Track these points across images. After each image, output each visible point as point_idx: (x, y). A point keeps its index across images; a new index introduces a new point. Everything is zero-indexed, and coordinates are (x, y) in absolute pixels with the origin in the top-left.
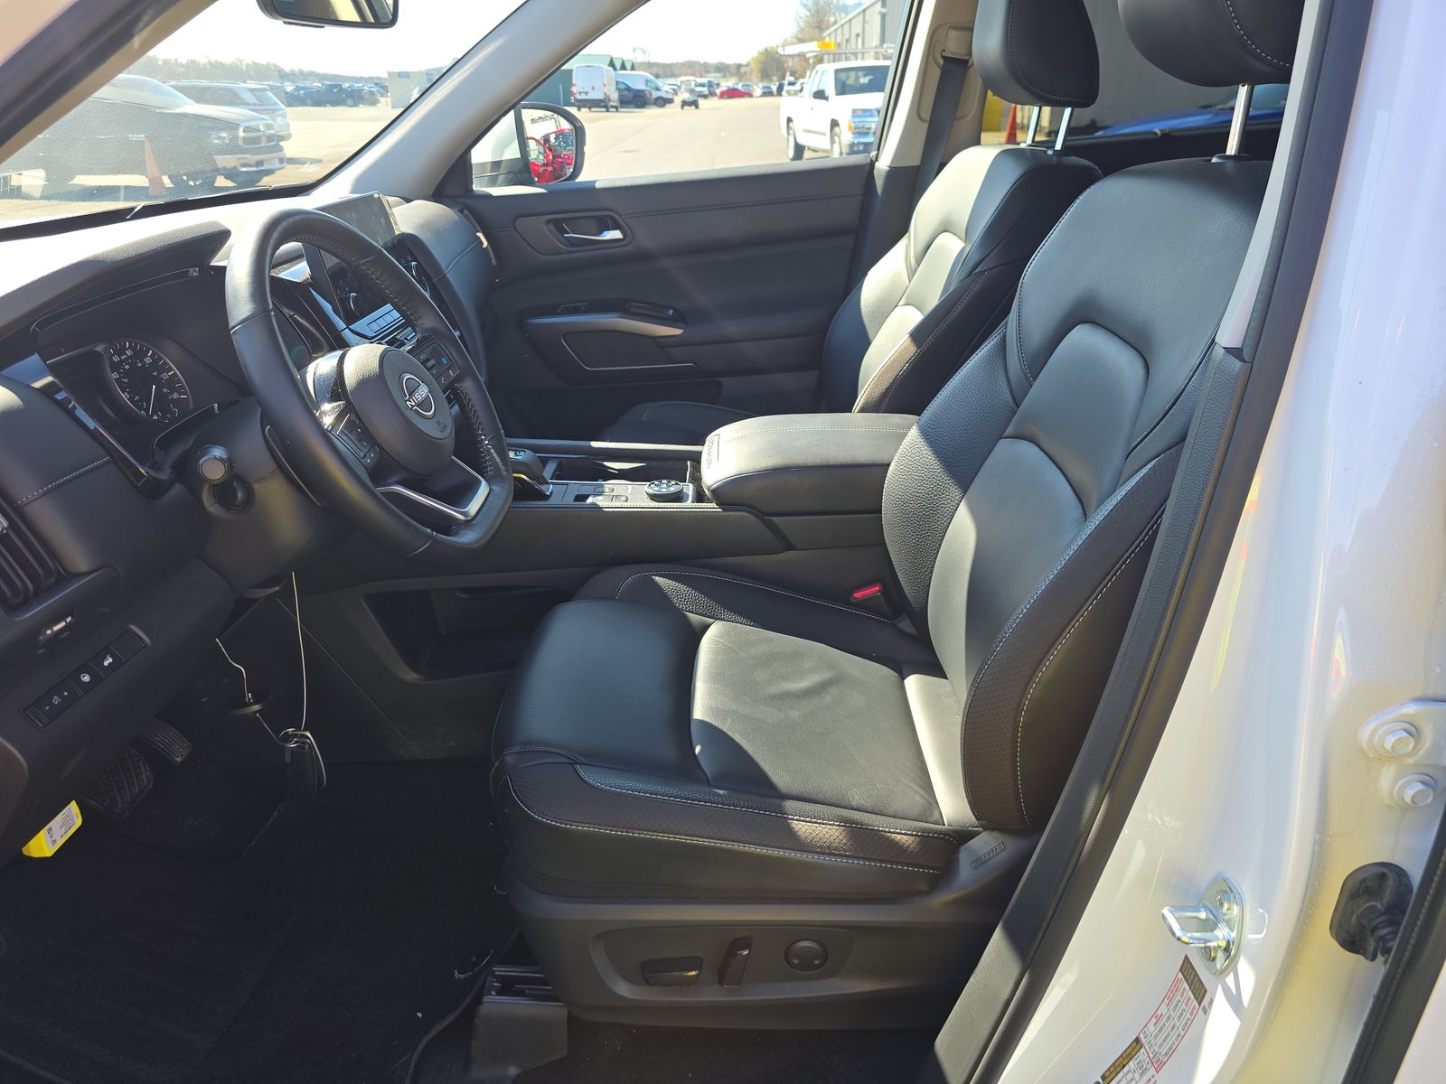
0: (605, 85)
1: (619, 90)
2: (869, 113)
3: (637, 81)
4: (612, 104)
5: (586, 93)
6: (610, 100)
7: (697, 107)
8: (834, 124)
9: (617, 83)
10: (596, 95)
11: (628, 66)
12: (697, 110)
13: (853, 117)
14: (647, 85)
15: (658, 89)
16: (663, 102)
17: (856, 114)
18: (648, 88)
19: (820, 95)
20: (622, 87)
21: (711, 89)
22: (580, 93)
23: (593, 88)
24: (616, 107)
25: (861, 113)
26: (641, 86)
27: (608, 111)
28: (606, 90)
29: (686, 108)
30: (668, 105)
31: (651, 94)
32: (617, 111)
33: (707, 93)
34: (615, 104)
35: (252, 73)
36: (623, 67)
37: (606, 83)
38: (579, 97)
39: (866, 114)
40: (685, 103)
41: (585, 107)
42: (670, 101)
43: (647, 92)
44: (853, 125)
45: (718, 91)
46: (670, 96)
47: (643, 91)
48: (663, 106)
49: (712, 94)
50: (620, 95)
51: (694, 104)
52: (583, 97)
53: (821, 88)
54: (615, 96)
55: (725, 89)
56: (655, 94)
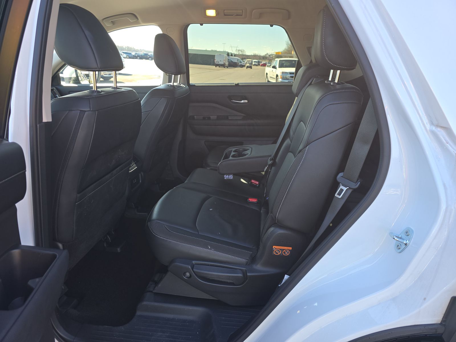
0: (224, 60)
1: (229, 62)
2: (287, 73)
3: (235, 59)
4: (226, 66)
5: (219, 62)
6: (225, 65)
7: (251, 68)
8: (277, 76)
9: (228, 60)
10: (222, 63)
11: (233, 55)
12: (251, 69)
13: (282, 74)
14: (238, 61)
15: (241, 62)
16: (242, 66)
17: (283, 73)
18: (238, 62)
19: (274, 67)
20: (230, 61)
21: (259, 63)
22: (217, 62)
23: (221, 61)
24: (227, 67)
25: (285, 73)
26: (236, 61)
27: (224, 68)
28: (224, 62)
29: (248, 68)
30: (243, 67)
31: (238, 63)
32: (227, 68)
33: (257, 64)
34: (227, 66)
35: (127, 49)
36: (232, 55)
37: (225, 59)
38: (216, 63)
39: (286, 74)
40: (248, 67)
41: (218, 66)
42: (245, 66)
43: (237, 63)
44: (282, 76)
45: (261, 64)
46: (244, 65)
47: (236, 63)
48: (242, 67)
49: (259, 65)
50: (229, 63)
51: (251, 67)
52: (217, 63)
53: (275, 65)
54: (227, 64)
55: (263, 63)
56: (240, 64)
